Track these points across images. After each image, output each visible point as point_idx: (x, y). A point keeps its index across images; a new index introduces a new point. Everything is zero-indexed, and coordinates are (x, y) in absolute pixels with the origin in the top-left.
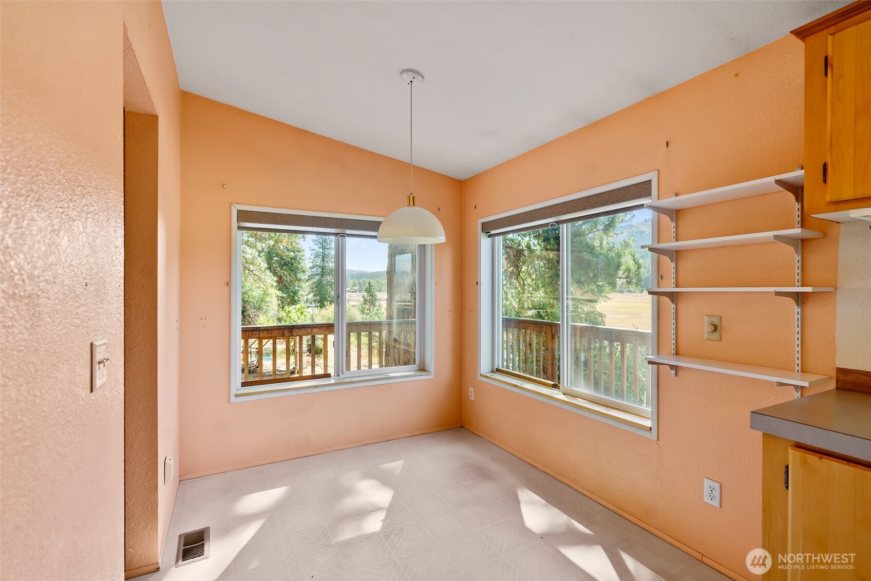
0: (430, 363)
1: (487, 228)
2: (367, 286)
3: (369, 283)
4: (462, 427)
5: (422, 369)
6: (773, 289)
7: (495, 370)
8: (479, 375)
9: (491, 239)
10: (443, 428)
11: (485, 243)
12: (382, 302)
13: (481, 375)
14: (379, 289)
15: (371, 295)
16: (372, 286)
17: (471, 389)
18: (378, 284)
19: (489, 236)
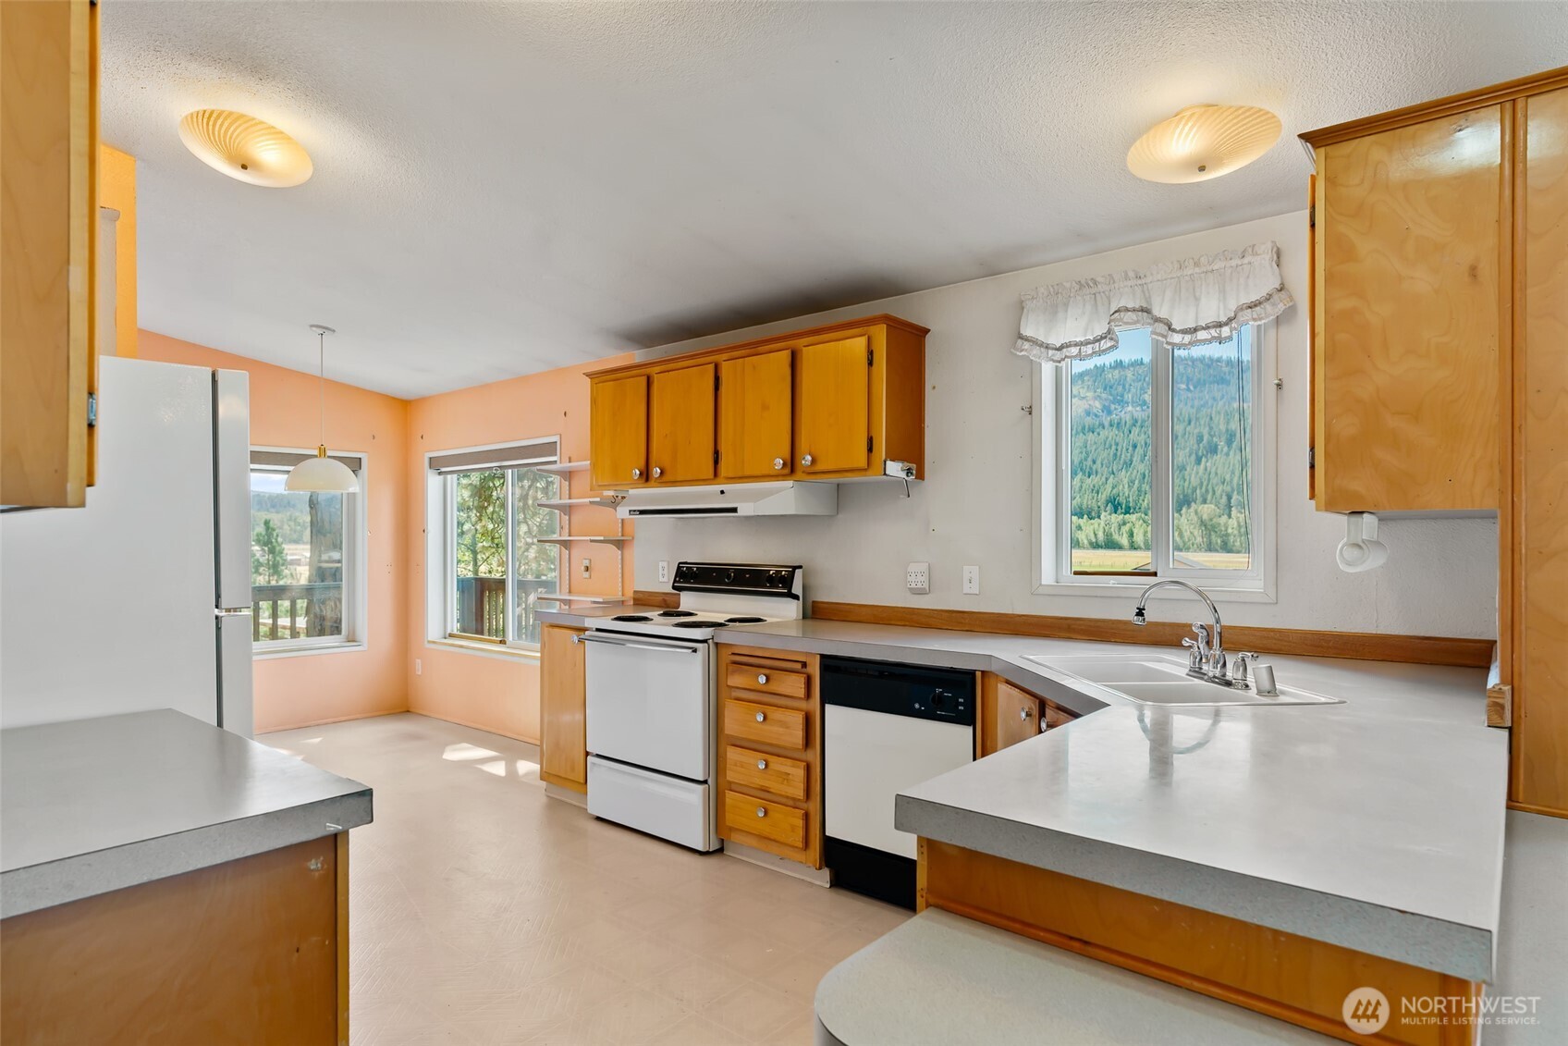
0: (363, 631)
1: (435, 464)
2: (261, 529)
3: (267, 523)
4: (408, 711)
5: (352, 639)
6: (588, 538)
7: (447, 636)
8: (426, 642)
9: (442, 477)
10: (382, 713)
11: (433, 482)
12: (299, 568)
13: (429, 642)
14: (295, 536)
15: (272, 551)
16: (274, 530)
17: (419, 661)
18: (292, 523)
19: (440, 474)
